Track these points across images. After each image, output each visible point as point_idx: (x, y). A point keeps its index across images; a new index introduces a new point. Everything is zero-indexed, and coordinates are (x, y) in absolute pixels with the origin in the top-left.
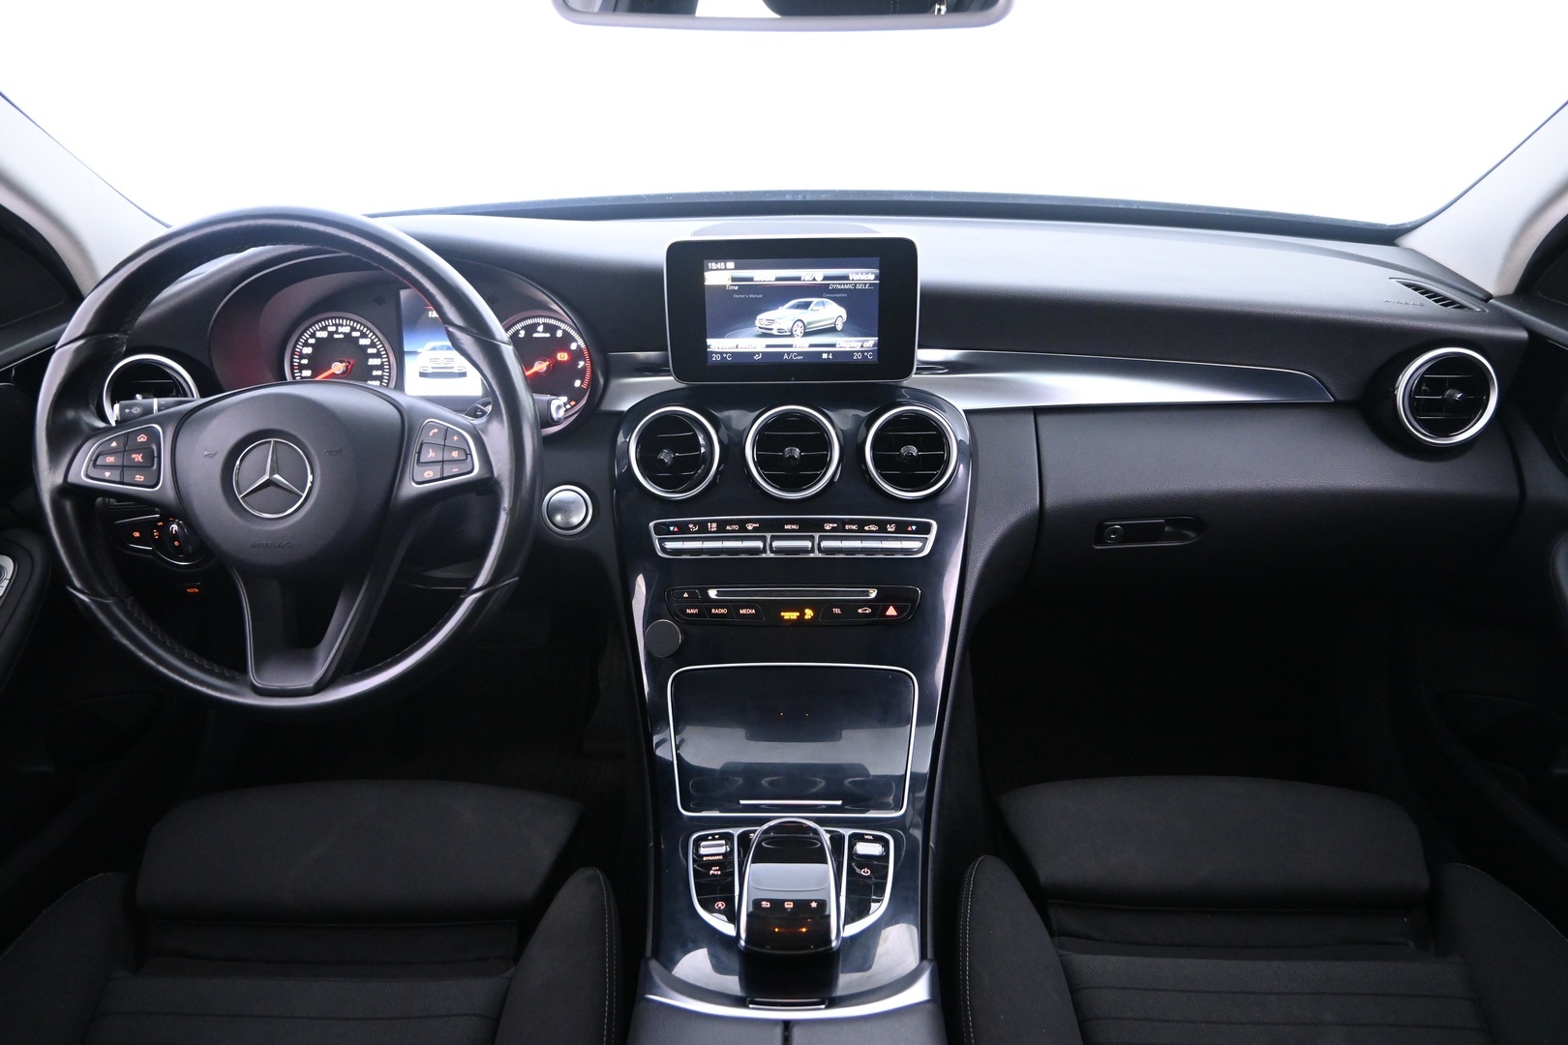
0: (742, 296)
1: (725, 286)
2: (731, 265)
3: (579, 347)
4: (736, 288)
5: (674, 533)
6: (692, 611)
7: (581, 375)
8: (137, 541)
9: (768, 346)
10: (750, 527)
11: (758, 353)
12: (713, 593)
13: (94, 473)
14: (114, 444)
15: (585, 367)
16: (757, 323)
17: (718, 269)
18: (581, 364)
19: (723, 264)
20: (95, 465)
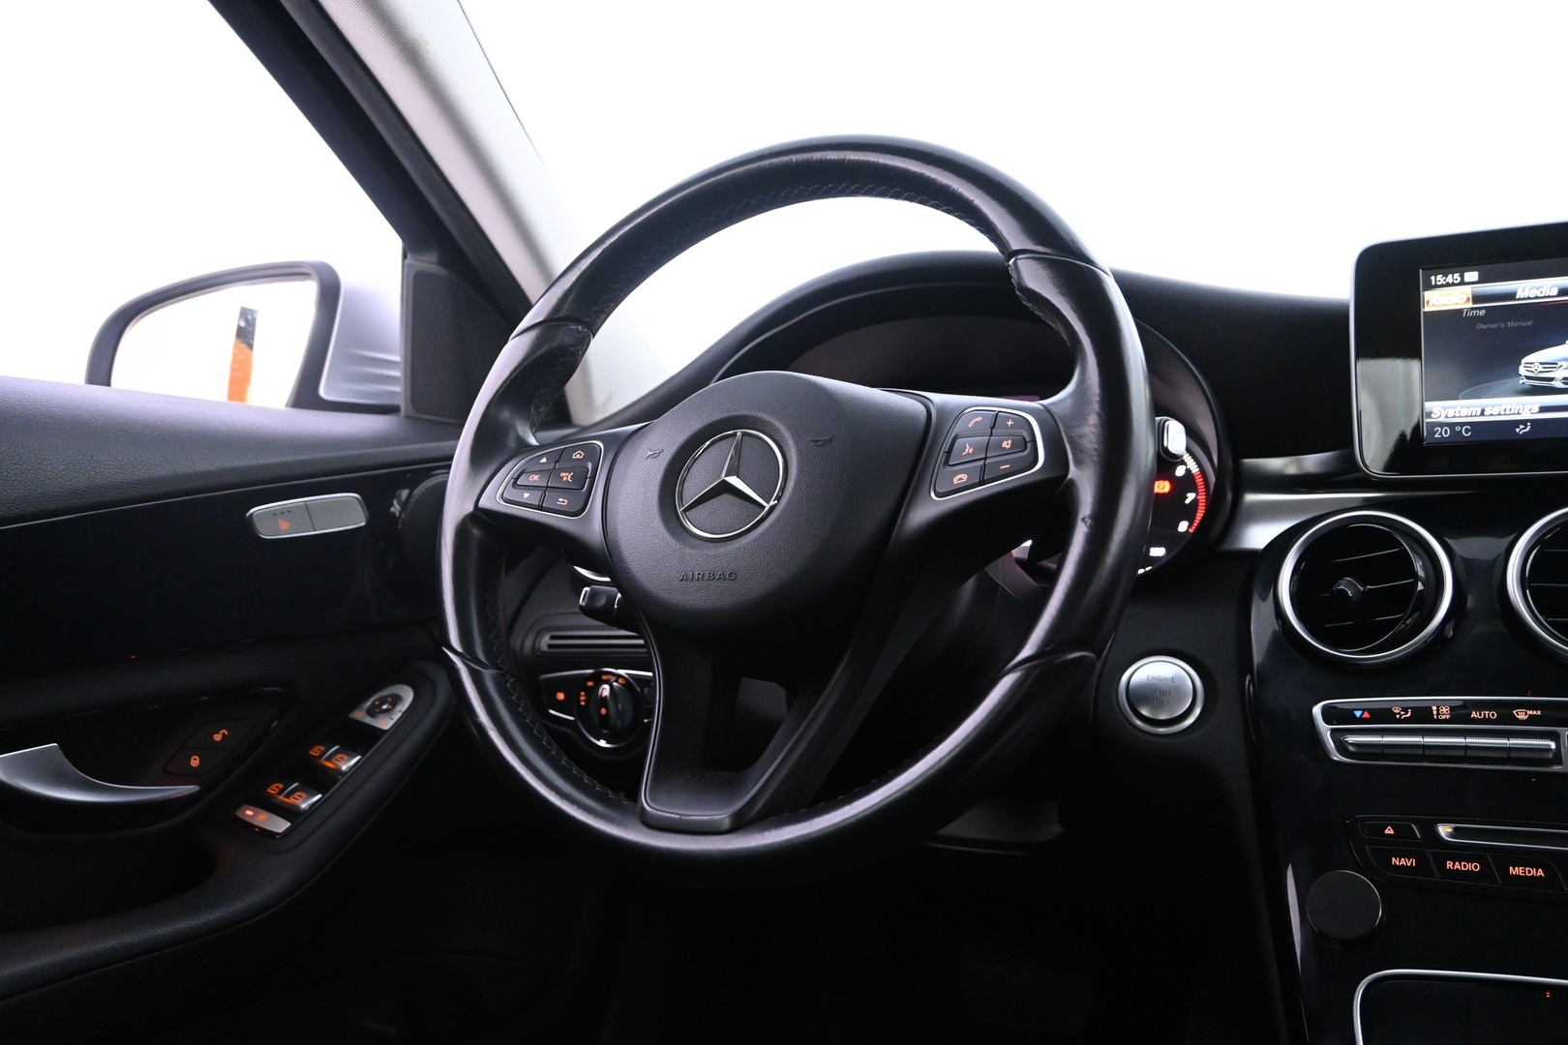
0: (1493, 326)
1: (1460, 311)
2: (1472, 276)
3: (1188, 471)
4: (1482, 313)
5: (1361, 721)
6: (1403, 862)
7: (1189, 512)
8: (560, 706)
9: (1543, 409)
10: (1521, 715)
11: (1524, 422)
12: (1444, 830)
13: (512, 494)
14: (544, 460)
15: (1195, 502)
16: (1522, 371)
17: (1448, 285)
18: (1191, 496)
19: (1456, 276)
20: (515, 484)
